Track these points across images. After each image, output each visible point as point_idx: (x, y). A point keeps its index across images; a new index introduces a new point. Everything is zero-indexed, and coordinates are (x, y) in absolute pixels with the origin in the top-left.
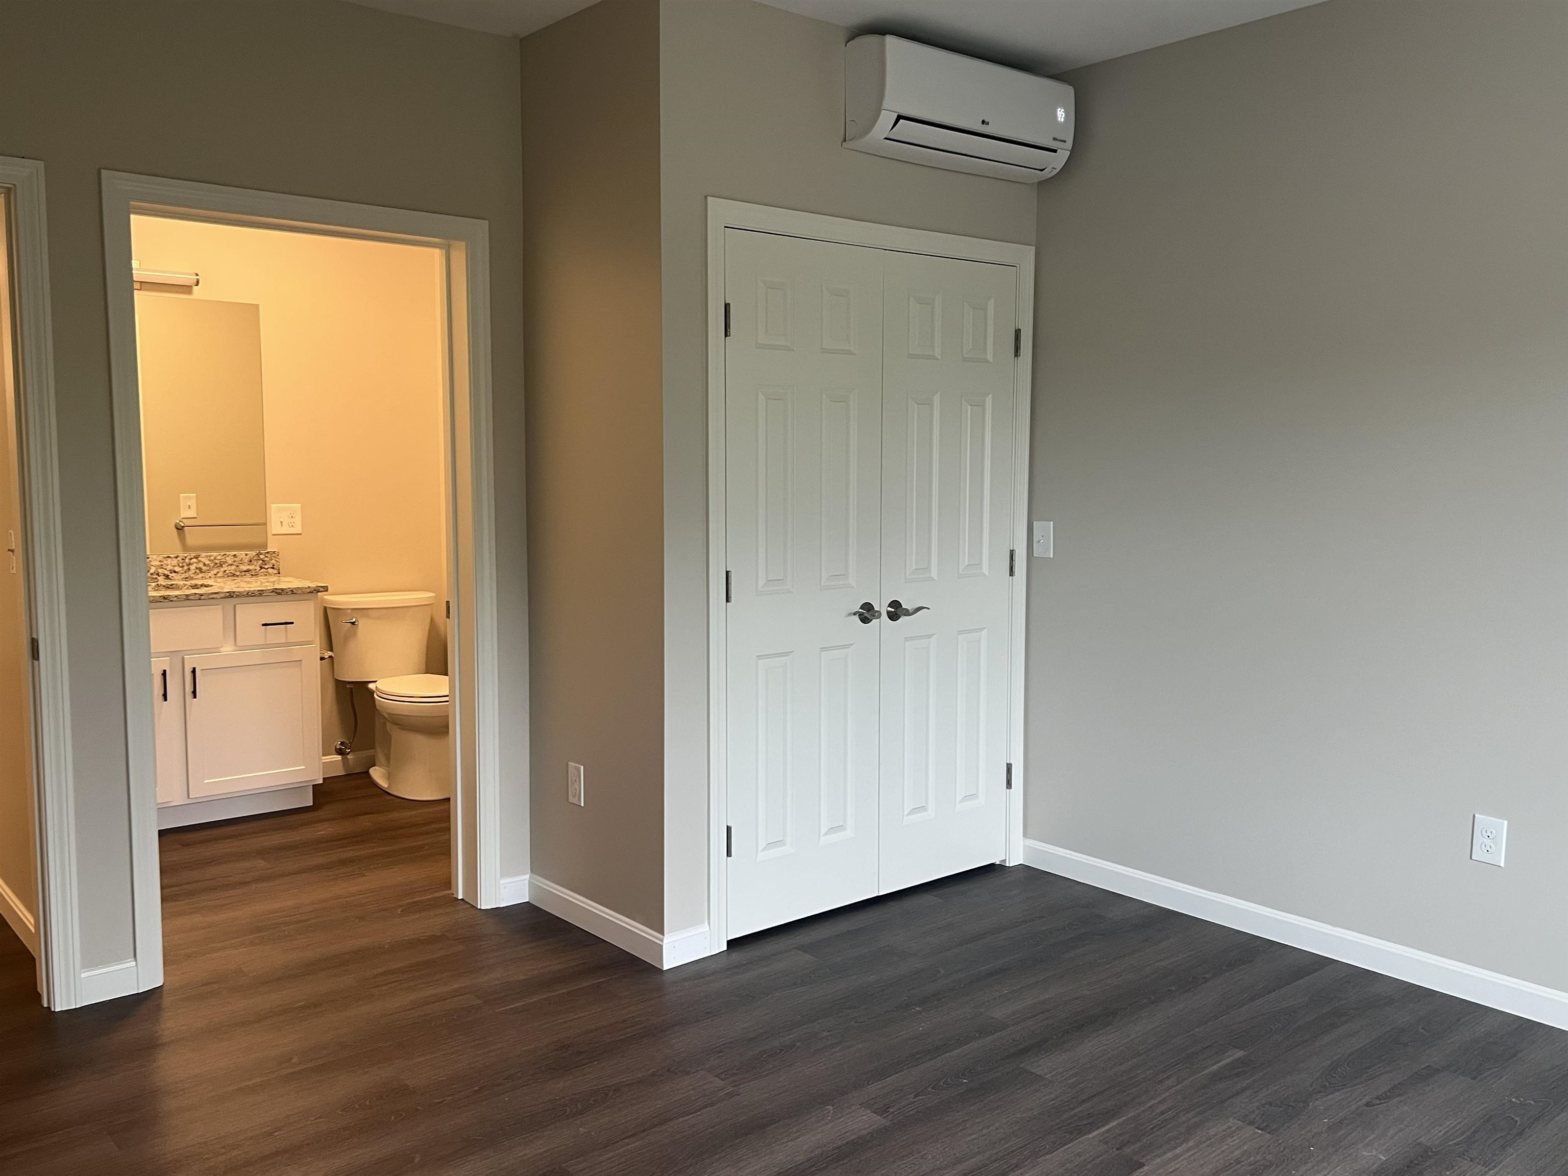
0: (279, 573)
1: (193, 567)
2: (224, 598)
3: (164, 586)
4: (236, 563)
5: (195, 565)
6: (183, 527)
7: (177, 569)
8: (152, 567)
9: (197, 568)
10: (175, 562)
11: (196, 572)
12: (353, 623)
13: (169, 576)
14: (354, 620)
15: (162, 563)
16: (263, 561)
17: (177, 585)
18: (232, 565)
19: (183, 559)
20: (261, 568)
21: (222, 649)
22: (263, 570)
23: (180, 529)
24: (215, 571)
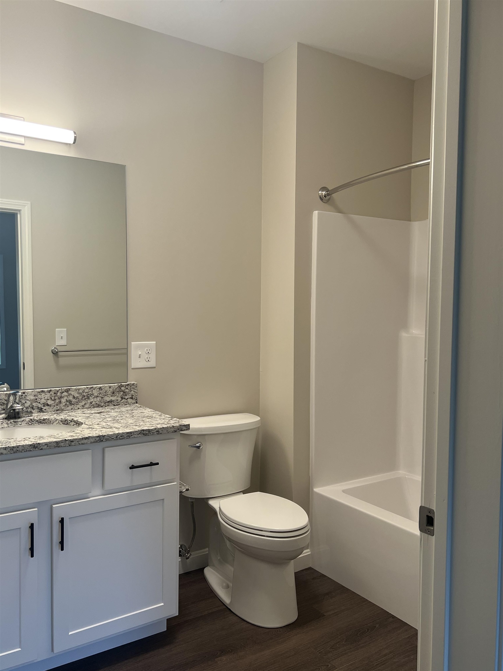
0: (137, 403)
1: (63, 400)
2: (94, 442)
3: (37, 421)
4: (101, 395)
5: (65, 398)
6: (57, 352)
7: (49, 402)
8: (27, 401)
9: (67, 401)
10: (48, 396)
11: (66, 405)
12: (198, 447)
13: (42, 409)
14: (198, 445)
15: (36, 398)
16: (124, 392)
17: (48, 419)
18: (97, 397)
19: (55, 393)
20: (122, 398)
21: (90, 495)
22: (123, 400)
23: (55, 353)
24: (83, 403)
